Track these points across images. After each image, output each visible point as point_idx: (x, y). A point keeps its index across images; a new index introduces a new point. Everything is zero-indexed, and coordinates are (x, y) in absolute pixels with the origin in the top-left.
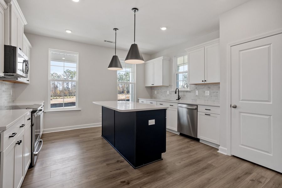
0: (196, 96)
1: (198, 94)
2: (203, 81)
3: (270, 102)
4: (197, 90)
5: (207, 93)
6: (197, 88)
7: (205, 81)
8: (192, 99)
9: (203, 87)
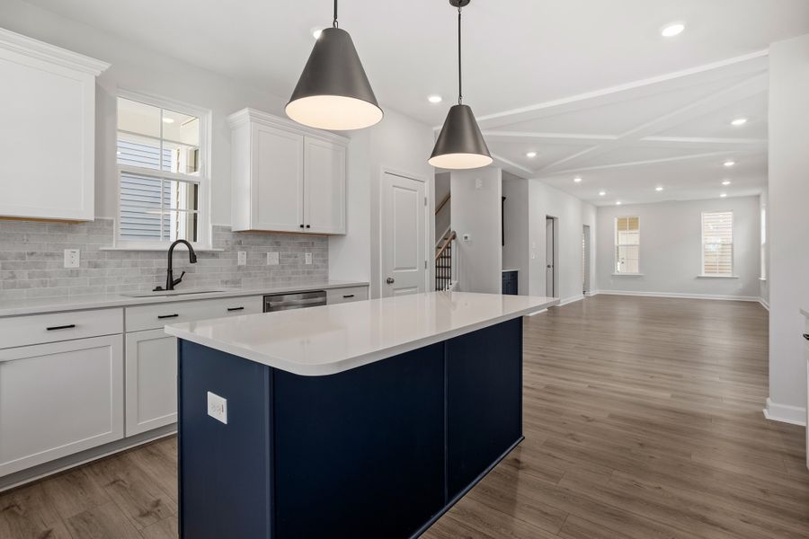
0: (239, 268)
1: (245, 263)
2: (302, 226)
3: (415, 268)
4: (243, 249)
5: (273, 258)
6: (240, 243)
7: (308, 227)
8: (222, 282)
9: (261, 240)
